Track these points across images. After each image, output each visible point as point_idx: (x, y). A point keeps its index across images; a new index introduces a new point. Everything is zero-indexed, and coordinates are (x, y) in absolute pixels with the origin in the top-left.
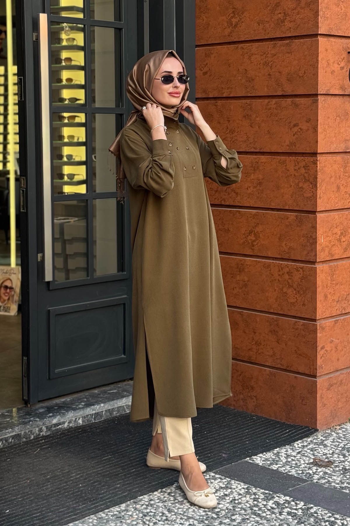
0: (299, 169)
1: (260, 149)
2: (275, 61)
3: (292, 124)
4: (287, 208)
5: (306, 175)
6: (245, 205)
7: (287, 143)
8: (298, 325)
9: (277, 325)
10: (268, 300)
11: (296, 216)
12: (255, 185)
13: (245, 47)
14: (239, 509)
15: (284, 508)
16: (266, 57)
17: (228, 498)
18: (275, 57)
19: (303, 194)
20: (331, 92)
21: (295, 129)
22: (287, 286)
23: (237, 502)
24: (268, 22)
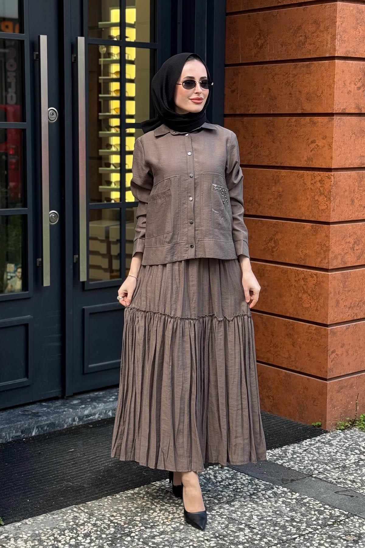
0: (315, 183)
1: (281, 164)
2: (296, 80)
3: (310, 141)
4: (304, 218)
5: (321, 189)
6: (266, 215)
7: (305, 158)
8: (311, 329)
9: (293, 328)
10: (284, 305)
11: (312, 226)
12: (276, 197)
13: (269, 67)
14: (239, 497)
15: (280, 498)
16: (288, 77)
17: (232, 487)
18: (296, 77)
19: (318, 207)
20: (347, 112)
21: (313, 146)
22: (303, 292)
23: (239, 490)
24: (291, 44)
